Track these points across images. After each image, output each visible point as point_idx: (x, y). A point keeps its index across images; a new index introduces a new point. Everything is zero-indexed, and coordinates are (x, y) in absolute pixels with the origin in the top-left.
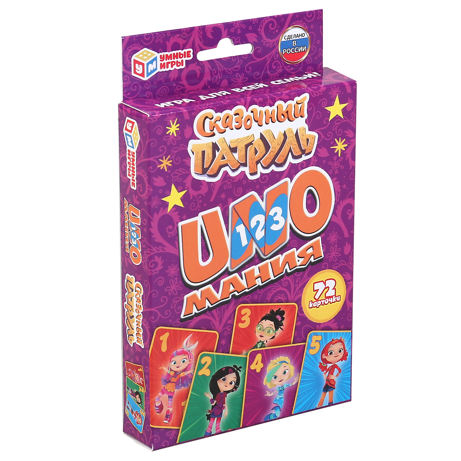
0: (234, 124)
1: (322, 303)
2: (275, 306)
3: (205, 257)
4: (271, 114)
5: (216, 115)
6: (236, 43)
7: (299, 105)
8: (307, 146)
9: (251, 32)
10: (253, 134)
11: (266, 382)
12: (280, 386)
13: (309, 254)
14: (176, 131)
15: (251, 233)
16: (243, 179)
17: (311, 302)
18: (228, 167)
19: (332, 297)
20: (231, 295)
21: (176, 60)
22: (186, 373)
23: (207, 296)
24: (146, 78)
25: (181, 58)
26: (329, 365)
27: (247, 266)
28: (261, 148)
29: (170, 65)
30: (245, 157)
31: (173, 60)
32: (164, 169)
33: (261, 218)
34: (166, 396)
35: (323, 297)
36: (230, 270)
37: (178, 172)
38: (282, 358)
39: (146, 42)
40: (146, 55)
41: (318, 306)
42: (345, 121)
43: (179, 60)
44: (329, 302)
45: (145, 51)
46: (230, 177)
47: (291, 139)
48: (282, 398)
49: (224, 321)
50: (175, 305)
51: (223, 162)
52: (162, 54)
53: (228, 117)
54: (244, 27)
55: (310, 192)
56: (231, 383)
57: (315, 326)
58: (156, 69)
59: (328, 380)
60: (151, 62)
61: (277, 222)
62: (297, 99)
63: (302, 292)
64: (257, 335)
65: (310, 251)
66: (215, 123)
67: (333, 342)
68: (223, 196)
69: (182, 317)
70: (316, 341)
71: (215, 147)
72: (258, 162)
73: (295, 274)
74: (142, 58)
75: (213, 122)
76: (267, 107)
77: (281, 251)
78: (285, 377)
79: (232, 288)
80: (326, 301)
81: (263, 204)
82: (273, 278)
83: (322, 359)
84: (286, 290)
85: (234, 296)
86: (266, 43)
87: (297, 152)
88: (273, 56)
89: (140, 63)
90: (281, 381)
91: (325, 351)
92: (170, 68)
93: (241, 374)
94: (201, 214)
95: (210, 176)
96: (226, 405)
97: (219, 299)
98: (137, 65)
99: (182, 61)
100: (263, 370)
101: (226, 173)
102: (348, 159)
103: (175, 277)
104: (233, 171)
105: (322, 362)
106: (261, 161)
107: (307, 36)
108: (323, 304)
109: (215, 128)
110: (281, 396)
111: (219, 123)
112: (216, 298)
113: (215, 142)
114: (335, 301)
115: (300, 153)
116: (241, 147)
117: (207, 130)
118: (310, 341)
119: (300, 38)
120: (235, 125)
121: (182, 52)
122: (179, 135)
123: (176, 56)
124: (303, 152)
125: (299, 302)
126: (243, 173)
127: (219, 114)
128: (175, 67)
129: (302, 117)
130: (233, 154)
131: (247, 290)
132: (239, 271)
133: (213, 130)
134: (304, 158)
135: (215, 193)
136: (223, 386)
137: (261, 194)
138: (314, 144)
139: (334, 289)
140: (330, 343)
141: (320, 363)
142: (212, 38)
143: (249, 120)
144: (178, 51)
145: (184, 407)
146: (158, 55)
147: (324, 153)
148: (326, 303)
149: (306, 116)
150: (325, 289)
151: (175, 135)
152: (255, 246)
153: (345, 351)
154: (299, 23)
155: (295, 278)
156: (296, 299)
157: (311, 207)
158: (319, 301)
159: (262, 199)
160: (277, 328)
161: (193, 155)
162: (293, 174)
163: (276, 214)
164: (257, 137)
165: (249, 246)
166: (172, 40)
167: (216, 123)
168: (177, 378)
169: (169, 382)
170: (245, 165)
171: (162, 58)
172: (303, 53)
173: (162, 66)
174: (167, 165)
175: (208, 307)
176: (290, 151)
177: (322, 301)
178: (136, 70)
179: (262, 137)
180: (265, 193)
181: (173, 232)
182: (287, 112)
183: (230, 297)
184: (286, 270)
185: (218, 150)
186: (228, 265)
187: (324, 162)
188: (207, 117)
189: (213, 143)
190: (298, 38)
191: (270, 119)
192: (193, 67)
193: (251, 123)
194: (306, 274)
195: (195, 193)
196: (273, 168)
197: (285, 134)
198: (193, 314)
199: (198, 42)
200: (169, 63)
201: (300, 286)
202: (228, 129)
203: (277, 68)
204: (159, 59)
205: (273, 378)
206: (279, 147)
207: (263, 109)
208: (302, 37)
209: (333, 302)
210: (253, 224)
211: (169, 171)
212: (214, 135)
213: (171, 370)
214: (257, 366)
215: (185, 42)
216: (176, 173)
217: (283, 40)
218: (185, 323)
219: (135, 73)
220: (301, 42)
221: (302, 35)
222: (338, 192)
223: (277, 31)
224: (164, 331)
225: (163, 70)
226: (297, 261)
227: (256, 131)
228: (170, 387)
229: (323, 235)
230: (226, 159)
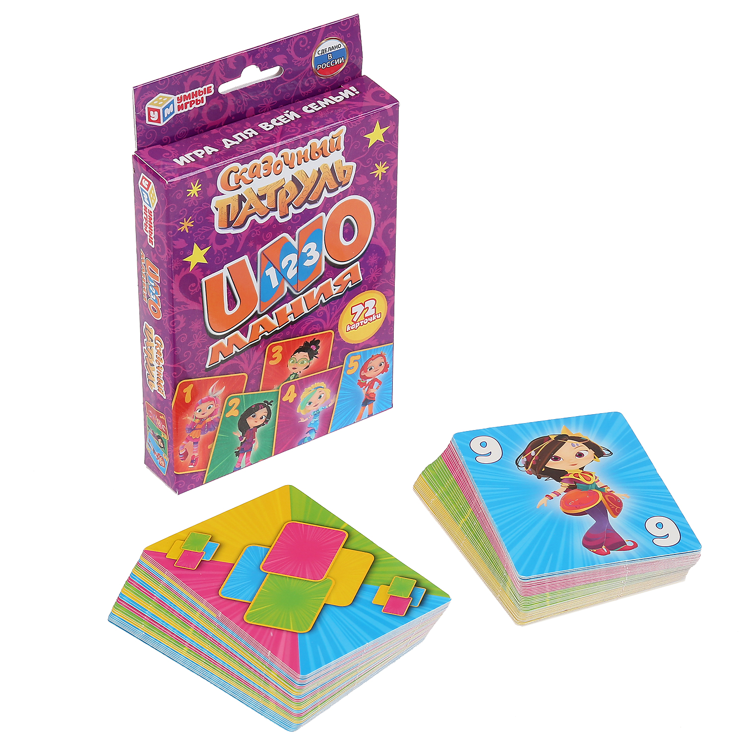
0: (262, 172)
1: (360, 324)
2: (309, 337)
3: (232, 306)
4: (304, 154)
5: (242, 168)
6: (262, 69)
7: (334, 139)
8: (343, 177)
9: (280, 53)
10: (284, 178)
11: (300, 410)
12: (315, 410)
13: (346, 281)
14: (197, 192)
15: (282, 275)
16: (273, 224)
17: (348, 326)
18: (256, 215)
19: (372, 316)
20: (260, 336)
21: (195, 99)
22: (212, 418)
23: (234, 342)
24: (162, 124)
25: (200, 95)
26: (368, 381)
27: (278, 306)
28: (293, 190)
29: (188, 105)
30: (274, 202)
31: (192, 99)
32: (185, 231)
33: (293, 257)
34: (191, 443)
35: (362, 317)
36: (259, 313)
37: (201, 230)
38: (317, 384)
39: (161, 87)
40: (162, 100)
41: (356, 328)
42: (386, 144)
43: (199, 98)
44: (368, 321)
45: (160, 97)
46: (259, 225)
47: (326, 174)
48: (317, 421)
49: (253, 362)
50: (199, 358)
51: (250, 211)
52: (179, 96)
53: (255, 167)
54: (271, 50)
55: (347, 221)
56: (262, 418)
57: (353, 347)
58: (174, 112)
59: (367, 394)
60: (168, 106)
61: (311, 258)
62: (332, 133)
63: (339, 318)
64: (290, 368)
65: (348, 276)
67: (373, 358)
68: (251, 244)
69: (207, 366)
70: (354, 361)
71: (242, 199)
72: (289, 205)
73: (331, 303)
74: (157, 105)
75: (239, 175)
76: (300, 148)
77: (315, 284)
78: (321, 401)
79: (261, 330)
80: (366, 321)
81: (295, 244)
82: (306, 311)
83: (361, 376)
84: (321, 320)
85: (263, 337)
86: (297, 63)
87: (332, 184)
88: (306, 74)
89: (154, 110)
90: (316, 406)
91: (364, 368)
92: (189, 108)
93: (272, 408)
94: (226, 266)
95: (236, 228)
96: (256, 439)
97: (248, 342)
98: (152, 112)
99: (202, 98)
100: (296, 400)
101: (254, 221)
102: (389, 181)
103: (199, 330)
104: (262, 218)
105: (360, 379)
106: (293, 203)
107: (343, 46)
108: (362, 324)
109: (241, 180)
110: (316, 420)
112: (245, 342)
113: (242, 194)
114: (375, 319)
115: (336, 186)
116: (270, 193)
117: (233, 183)
118: (348, 363)
119: (336, 49)
121: (202, 89)
122: (202, 195)
123: (194, 95)
124: (340, 184)
125: (335, 328)
126: (273, 218)
127: (245, 166)
128: (195, 105)
129: (338, 150)
130: (262, 202)
131: (278, 329)
132: (269, 312)
133: (239, 182)
134: (341, 189)
135: (242, 243)
137: (293, 235)
138: (351, 174)
139: (374, 307)
140: (370, 359)
141: (359, 380)
142: (235, 68)
143: (279, 164)
144: (197, 90)
145: (211, 449)
146: (175, 98)
147: (363, 180)
148: (365, 323)
149: (343, 148)
150: (365, 310)
151: (197, 196)
152: (286, 285)
153: (386, 363)
154: (333, 35)
155: (331, 306)
156: (332, 326)
157: (348, 235)
158: (357, 322)
159: (294, 239)
160: (311, 358)
161: (217, 211)
162: (328, 208)
163: (309, 250)
164: (289, 179)
165: (281, 285)
166: (190, 80)
167: (242, 175)
168: (203, 424)
169: (195, 429)
170: (275, 209)
171: (180, 100)
172: (340, 65)
173: (179, 108)
174: (188, 227)
175: (236, 352)
176: (325, 186)
177: (360, 322)
178: (151, 118)
179: (294, 179)
180: (297, 233)
181: (196, 289)
182: (322, 149)
183: (260, 338)
184: (321, 301)
185: (245, 200)
186: (257, 308)
187: (363, 189)
189: (239, 195)
190: (333, 50)
191: (303, 159)
192: (214, 103)
193: (281, 167)
194: (343, 300)
195: (220, 247)
196: (306, 206)
197: (319, 172)
198: (220, 361)
199: (219, 75)
200: (188, 103)
201: (336, 313)
202: (255, 179)
203: (310, 85)
204: (176, 101)
205: (307, 405)
206: (312, 185)
207: (294, 151)
208: (338, 49)
209: (373, 321)
210: (284, 264)
211: (191, 232)
212: (240, 187)
213: (196, 418)
214: (290, 396)
215: (204, 78)
216: (199, 232)
217: (317, 55)
218: (210, 372)
219: (150, 120)
220: (337, 54)
221: (337, 47)
222: (378, 215)
223: (309, 47)
224: (188, 384)
225: (181, 111)
226: (333, 290)
227: (287, 174)
228: (194, 434)
229: (362, 259)
230: (254, 207)
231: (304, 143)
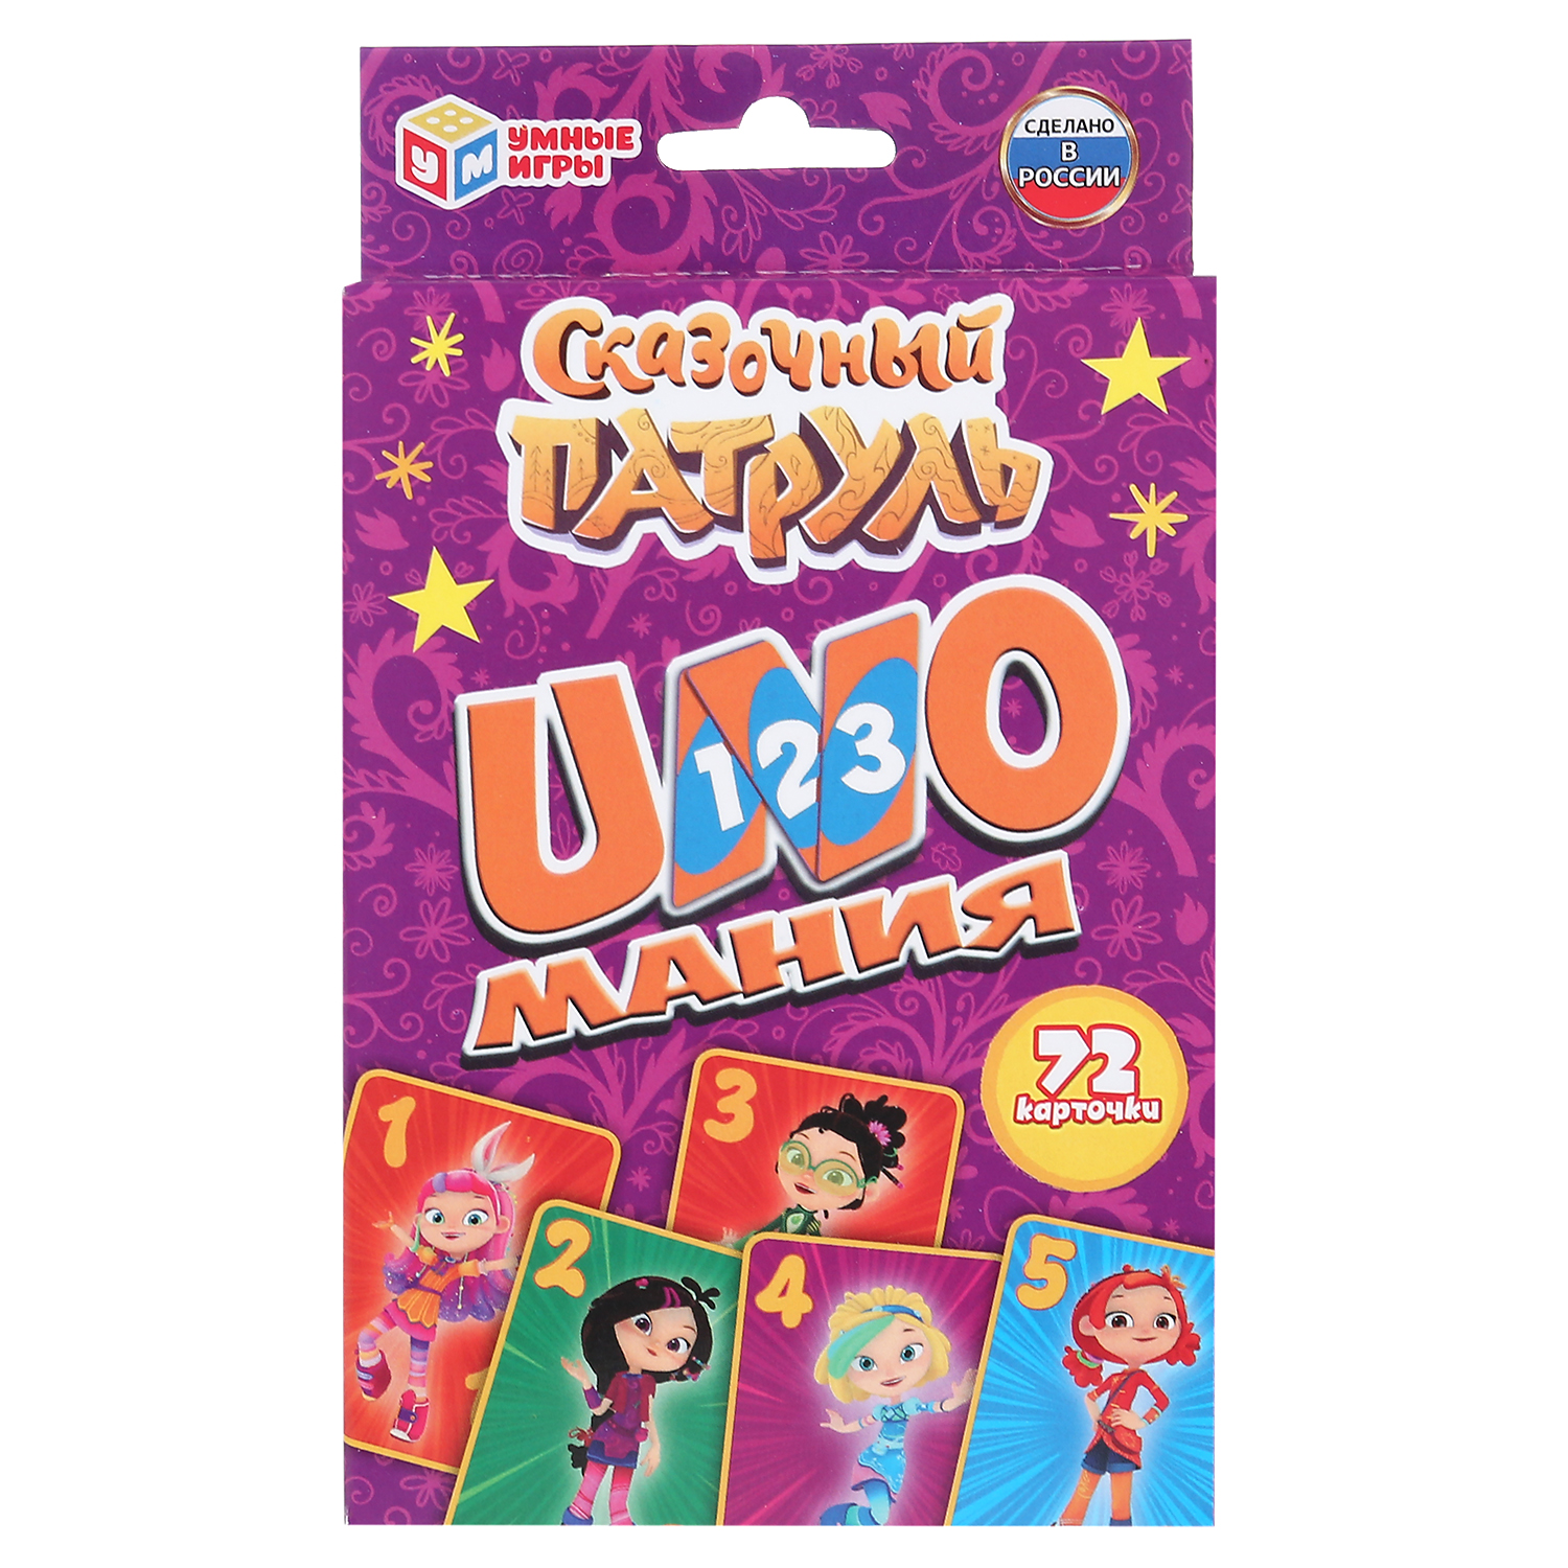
0: (689, 366)
1: (1073, 1111)
2: (866, 1083)
3: (567, 837)
4: (848, 351)
5: (614, 323)
6: (817, 119)
7: (967, 334)
8: (1002, 493)
9: (884, 87)
10: (769, 416)
11: (826, 1371)
12: (888, 1402)
13: (1013, 911)
14: (449, 357)
15: (757, 787)
16: (723, 578)
17: (1023, 1100)
18: (660, 521)
19: (1122, 1098)
20: (672, 1004)
21: (572, 153)
22: (484, 1267)
23: (572, 991)
24: (451, 203)
25: (591, 146)
26: (1109, 1369)
27: (741, 907)
28: (804, 474)
29: (548, 168)
30: (732, 496)
31: (560, 152)
32: (398, 489)
33: (804, 736)
34: (400, 1336)
35: (1078, 1089)
36: (668, 908)
37: (457, 507)
38: (895, 1293)
39: (454, 73)
40: (454, 121)
41: (1055, 1123)
42: (1174, 422)
43: (588, 155)
44: (1107, 1115)
45: (450, 106)
46: (670, 561)
47: (931, 457)
48: (898, 1451)
49: (643, 1098)
50: (440, 1001)
51: (641, 499)
52: (517, 124)
53: (664, 337)
54: (855, 65)
55: (1016, 671)
56: (673, 1345)
57: (1044, 1199)
58: (493, 175)
59: (1104, 1423)
60: (475, 148)
61: (872, 764)
62: (958, 309)
63: (981, 1053)
64: (787, 1179)
65: (1019, 899)
66: (610, 350)
67: (1129, 1279)
68: (641, 626)
69: (469, 1047)
70: (1050, 1258)
71: (609, 440)
72: (788, 522)
73: (950, 975)
74: (437, 130)
75: (601, 346)
76: (831, 325)
77: (893, 875)
78: (912, 1373)
79: (675, 981)
80: (1096, 1109)
81: (811, 685)
82: (851, 973)
83: (1079, 1337)
84: (910, 1031)
85: (683, 1011)
86: (944, 138)
87: (959, 509)
88: (979, 186)
89: (427, 146)
90: (890, 1384)
91: (1092, 1304)
92: (547, 179)
93: (714, 1318)
94: (548, 678)
95: (584, 542)
96: (651, 1425)
97: (623, 1010)
98: (416, 151)
99: (599, 159)
100: (812, 1323)
101: (652, 544)
102: (1190, 572)
103: (440, 893)
104: (686, 539)
105: (1075, 1347)
106: (802, 521)
107: (1121, 129)
108: (1079, 1117)
109: (608, 370)
110: (892, 1445)
111: (628, 356)
112: (610, 1007)
113: (610, 422)
114: (1137, 1116)
115: (973, 516)
116: (716, 456)
118: (1020, 1253)
119: (1095, 133)
120: (693, 372)
122: (463, 376)
123: (573, 139)
124: (988, 514)
125: (969, 1085)
126: (726, 554)
127: (625, 321)
128: (569, 176)
129: (979, 379)
130: (684, 477)
131: (739, 1000)
132: (709, 918)
133: (602, 375)
134: (989, 537)
135: (606, 609)
136: (637, 1346)
137: (801, 645)
138: (1034, 490)
139: (1131, 1066)
140: (1116, 1280)
141: (1069, 1349)
142: (720, 89)
143: (751, 358)
144: (583, 124)
146: (502, 127)
147: (1079, 531)
148: (1092, 1115)
149: (999, 379)
150: (1090, 1063)
151: (447, 373)
152: (774, 838)
153: (1186, 1328)
154: (1088, 81)
155: (952, 993)
156: (956, 1073)
157: (1024, 726)
158: (1059, 1101)
159: (807, 664)
160: (871, 1171)
161: (519, 454)
162: (940, 592)
163: (865, 730)
164: (787, 428)
165: (750, 833)
166: (559, 81)
167: (615, 350)
168: (449, 1276)
169: (415, 1284)
170: (734, 523)
171: (518, 139)
172: (1107, 193)
173: (516, 167)
174: (411, 478)
175: (577, 1032)
176: (929, 499)
177: (1074, 1105)
178: (413, 169)
179: (807, 432)
180: (818, 644)
181: (433, 726)
183: (670, 1013)
184: (911, 954)
185: (622, 451)
186: (660, 887)
187: (1081, 566)
188: (575, 326)
189: (599, 422)
190: (1082, 134)
191: (844, 369)
192: (641, 186)
193: (762, 371)
194: (1000, 985)
195: (527, 598)
196: (854, 552)
197: (906, 435)
198: (516, 1046)
199: (661, 97)
200: (546, 159)
201: (973, 1025)
202: (662, 382)
203: (991, 233)
204: (503, 140)
205: (856, 1365)
206: (878, 479)
207: (816, 329)
208: (1103, 134)
209: (1125, 1121)
210: (767, 749)
211: (421, 501)
212: (604, 393)
213: (423, 1242)
214: (786, 1296)
215: (609, 92)
216: (450, 510)
217: (1020, 133)
218: (484, 1073)
219: (409, 176)
220: (1095, 152)
221: (1100, 126)
222: (1145, 693)
223: (994, 97)
224: (396, 1091)
225: (520, 181)
226: (961, 930)
227: (782, 405)
228: (416, 1305)
229: (1079, 847)
230: (655, 489)
231: (850, 310)
